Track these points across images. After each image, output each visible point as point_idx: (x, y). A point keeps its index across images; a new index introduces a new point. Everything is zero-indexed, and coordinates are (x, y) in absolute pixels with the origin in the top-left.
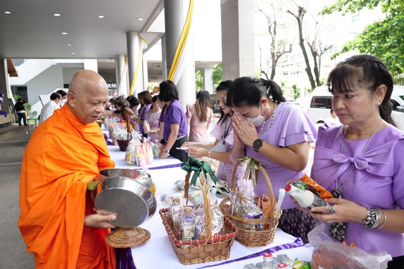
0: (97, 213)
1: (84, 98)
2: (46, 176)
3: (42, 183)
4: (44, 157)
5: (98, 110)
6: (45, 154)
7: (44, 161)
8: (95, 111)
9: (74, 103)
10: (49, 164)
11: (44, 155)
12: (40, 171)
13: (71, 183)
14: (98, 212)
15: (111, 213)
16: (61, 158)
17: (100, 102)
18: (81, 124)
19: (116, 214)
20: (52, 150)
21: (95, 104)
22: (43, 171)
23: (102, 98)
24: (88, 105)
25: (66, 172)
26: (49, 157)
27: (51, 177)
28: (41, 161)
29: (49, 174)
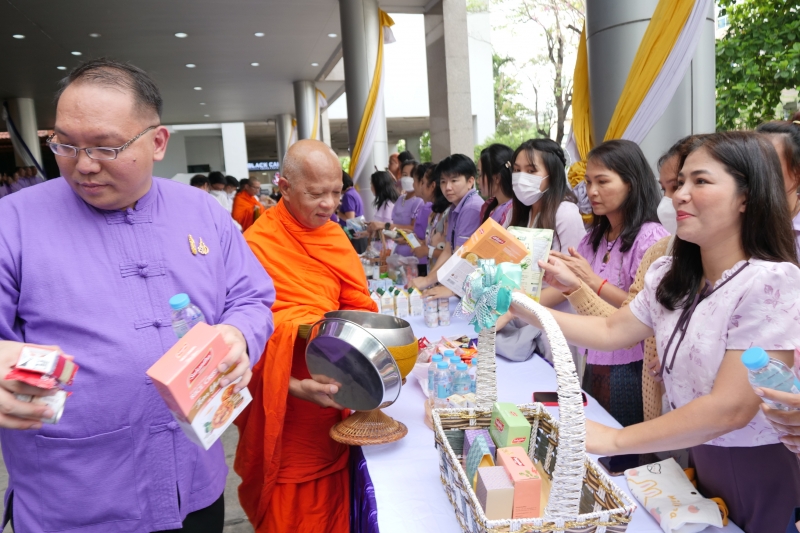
0: (310, 378)
1: (301, 186)
5: (324, 204)
8: (320, 206)
9: (289, 195)
14: (313, 376)
15: (332, 380)
17: (325, 192)
18: (300, 229)
19: (340, 384)
21: (317, 195)
23: (327, 183)
24: (308, 196)
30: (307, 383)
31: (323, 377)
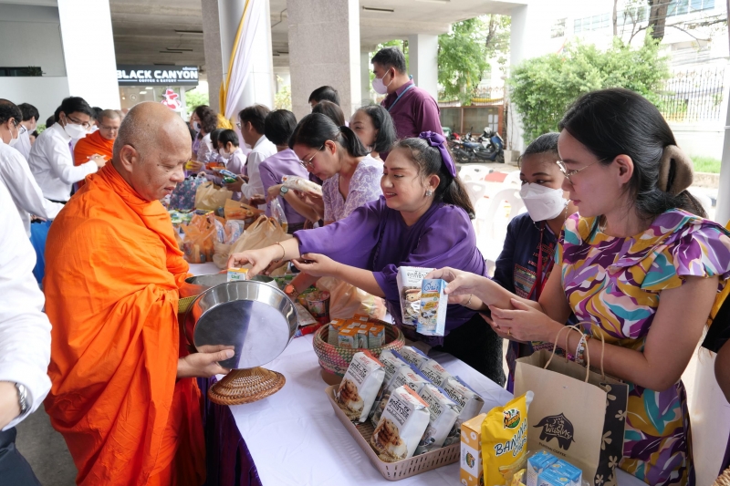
1: (153, 156)
2: (99, 299)
3: (93, 312)
4: (92, 265)
5: (176, 178)
6: (94, 259)
7: (93, 273)
8: (171, 179)
9: (133, 163)
10: (102, 277)
11: (91, 261)
12: (87, 291)
13: (147, 306)
14: (198, 349)
15: (222, 346)
16: (121, 264)
19: (233, 347)
20: (105, 252)
21: (170, 167)
22: (92, 291)
24: (160, 169)
25: (131, 288)
26: (100, 264)
27: (106, 300)
28: (87, 275)
29: (102, 295)
30: (193, 358)
31: (209, 347)
